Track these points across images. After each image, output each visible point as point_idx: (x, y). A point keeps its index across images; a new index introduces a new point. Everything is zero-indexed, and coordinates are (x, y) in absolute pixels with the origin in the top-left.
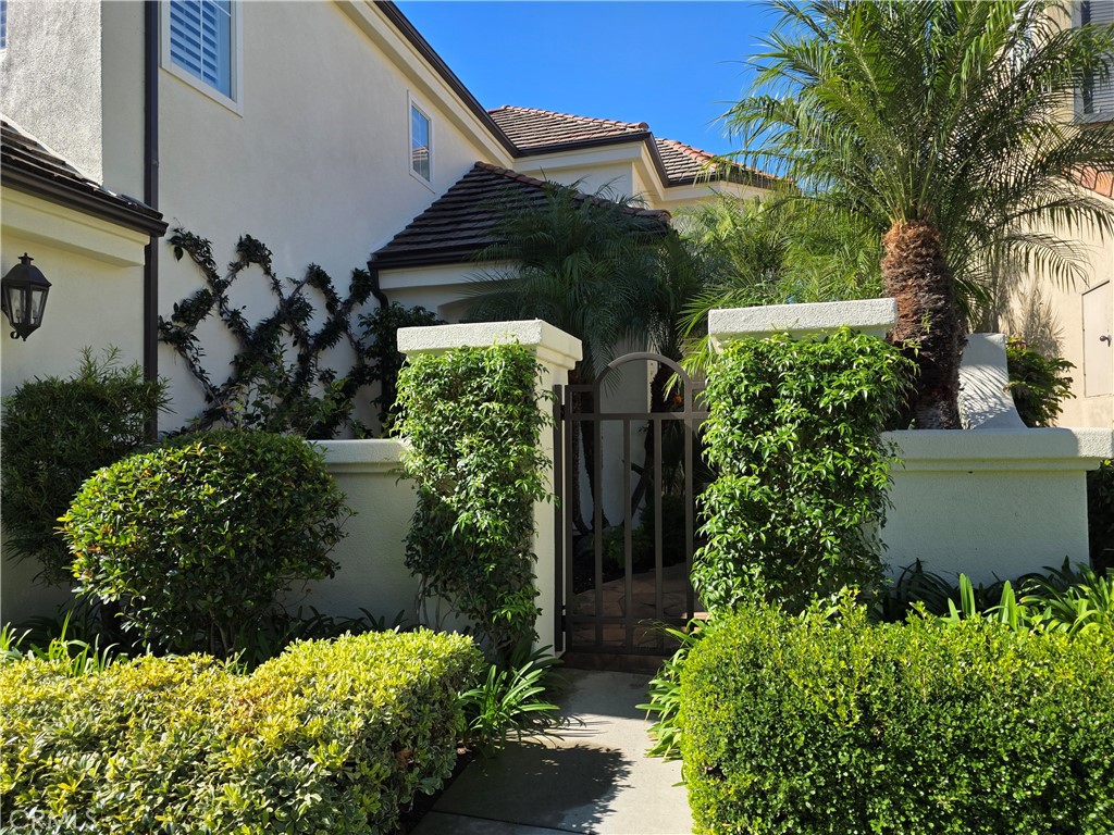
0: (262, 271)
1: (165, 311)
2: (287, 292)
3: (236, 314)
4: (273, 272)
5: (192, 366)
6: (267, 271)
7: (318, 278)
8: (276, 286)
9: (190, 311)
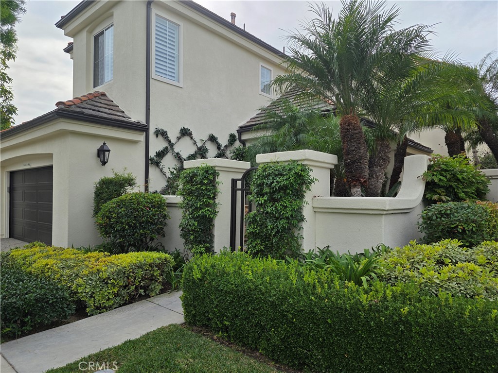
0: (190, 138)
1: (152, 154)
2: (199, 145)
3: (178, 154)
4: (193, 138)
5: (161, 171)
6: (192, 138)
7: (212, 139)
8: (195, 143)
9: (161, 154)
